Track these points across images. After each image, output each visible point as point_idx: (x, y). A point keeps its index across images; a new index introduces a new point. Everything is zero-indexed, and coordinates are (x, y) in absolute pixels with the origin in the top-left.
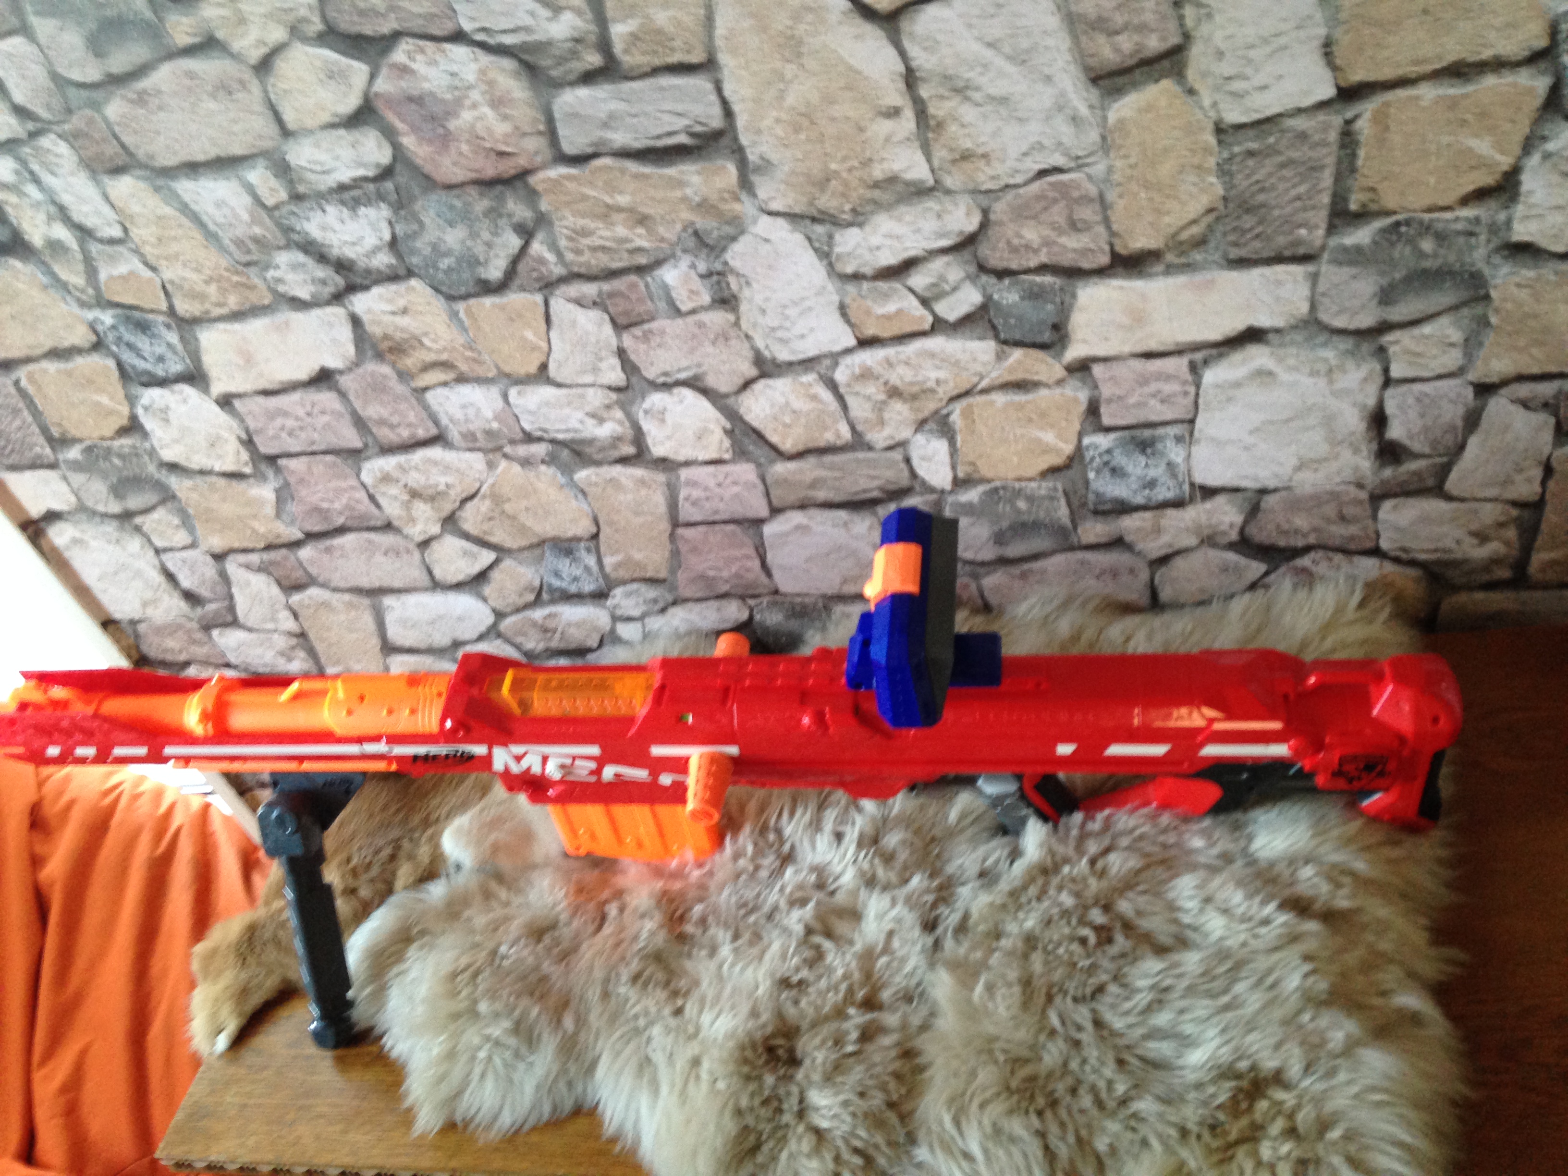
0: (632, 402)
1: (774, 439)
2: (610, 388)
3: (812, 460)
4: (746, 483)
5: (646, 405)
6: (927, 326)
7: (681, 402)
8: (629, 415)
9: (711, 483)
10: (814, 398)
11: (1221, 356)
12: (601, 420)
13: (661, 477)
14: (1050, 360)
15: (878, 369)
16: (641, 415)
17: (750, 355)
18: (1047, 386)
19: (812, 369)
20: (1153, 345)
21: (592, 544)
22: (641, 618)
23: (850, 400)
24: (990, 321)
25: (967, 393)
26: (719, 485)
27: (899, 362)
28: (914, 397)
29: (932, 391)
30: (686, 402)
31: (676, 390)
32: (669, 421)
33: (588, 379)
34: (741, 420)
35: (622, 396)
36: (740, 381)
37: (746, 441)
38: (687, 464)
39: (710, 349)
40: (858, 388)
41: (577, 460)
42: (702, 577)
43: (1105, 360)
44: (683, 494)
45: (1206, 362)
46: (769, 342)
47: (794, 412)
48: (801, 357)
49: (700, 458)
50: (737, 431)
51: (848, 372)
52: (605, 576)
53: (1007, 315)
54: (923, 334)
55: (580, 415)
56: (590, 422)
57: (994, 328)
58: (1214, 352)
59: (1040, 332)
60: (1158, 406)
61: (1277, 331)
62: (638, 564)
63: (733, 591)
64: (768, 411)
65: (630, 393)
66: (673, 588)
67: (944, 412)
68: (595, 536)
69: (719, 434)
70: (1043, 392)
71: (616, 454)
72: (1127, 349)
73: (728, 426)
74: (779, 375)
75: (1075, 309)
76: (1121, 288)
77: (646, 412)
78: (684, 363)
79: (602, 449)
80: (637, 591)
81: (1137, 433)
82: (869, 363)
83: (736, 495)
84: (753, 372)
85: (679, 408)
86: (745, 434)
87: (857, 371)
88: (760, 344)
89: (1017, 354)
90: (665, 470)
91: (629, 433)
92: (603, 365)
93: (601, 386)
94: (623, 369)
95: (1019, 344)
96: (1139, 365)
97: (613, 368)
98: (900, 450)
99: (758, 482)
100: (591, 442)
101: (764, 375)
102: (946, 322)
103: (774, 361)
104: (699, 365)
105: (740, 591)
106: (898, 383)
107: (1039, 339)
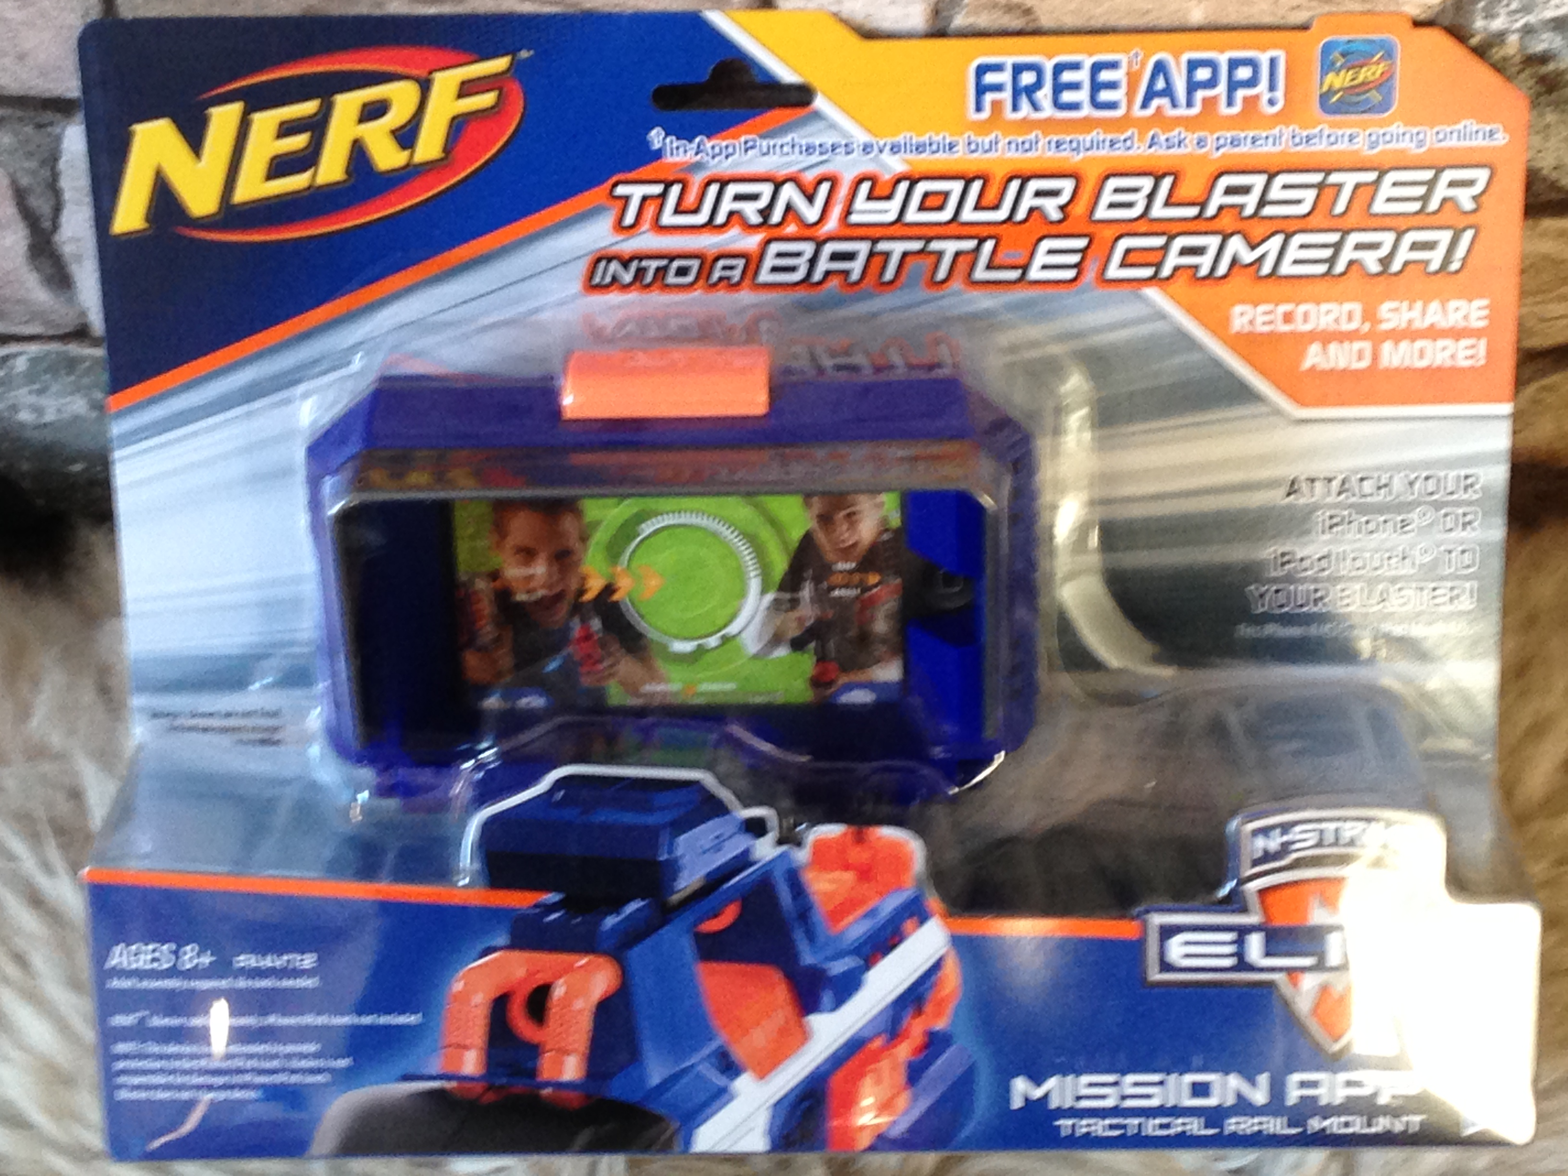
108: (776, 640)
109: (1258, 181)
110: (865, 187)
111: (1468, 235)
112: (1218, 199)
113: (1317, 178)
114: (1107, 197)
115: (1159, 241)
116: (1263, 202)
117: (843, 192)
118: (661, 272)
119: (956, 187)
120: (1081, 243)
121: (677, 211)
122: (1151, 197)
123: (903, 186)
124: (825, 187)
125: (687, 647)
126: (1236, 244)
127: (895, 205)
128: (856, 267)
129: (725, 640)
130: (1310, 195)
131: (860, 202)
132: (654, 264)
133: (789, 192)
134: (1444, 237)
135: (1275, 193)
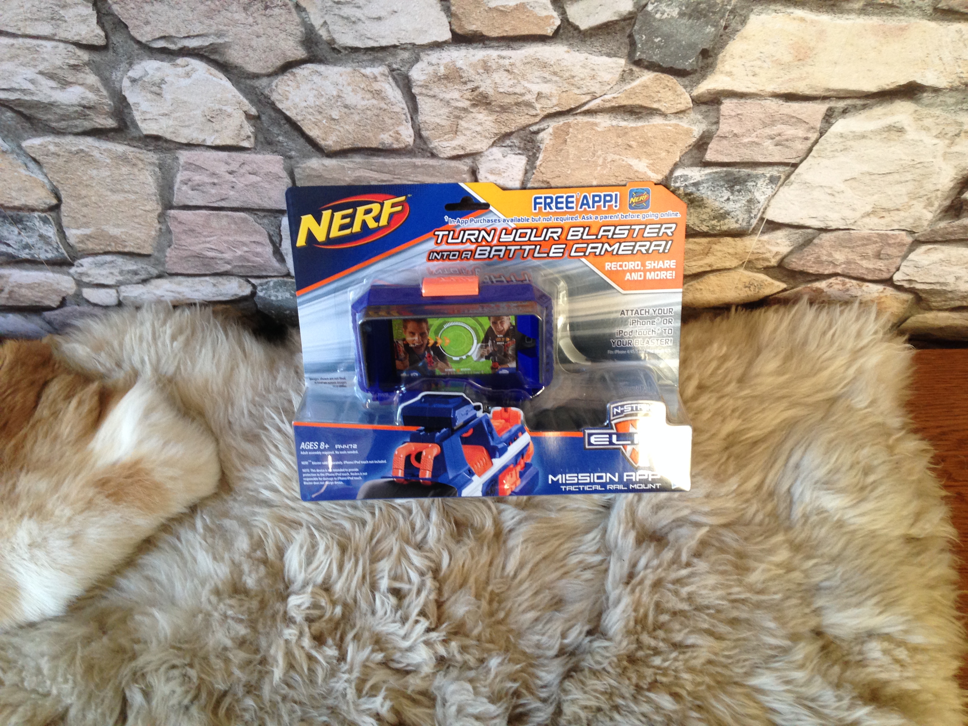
0: (114, 66)
1: (313, 133)
2: (78, 45)
3: (358, 159)
4: (267, 174)
5: (136, 71)
6: (549, 31)
7: (188, 75)
8: (106, 81)
9: (222, 169)
10: (378, 94)
11: (864, 107)
12: (64, 84)
13: (152, 157)
14: (680, 89)
15: (469, 73)
16: (126, 83)
17: (299, 31)
18: (664, 115)
19: (382, 61)
20: (802, 88)
21: (49, 216)
22: (116, 286)
23: (423, 103)
24: (630, 36)
25: (570, 112)
26: (231, 173)
27: (500, 67)
28: (504, 109)
29: (529, 105)
30: (194, 76)
31: (181, 61)
32: (168, 96)
33: (45, 29)
34: (273, 106)
35: (97, 57)
36: (279, 63)
37: (275, 130)
38: (189, 146)
39: (240, 16)
40: (436, 90)
41: (28, 125)
42: (198, 256)
43: (742, 96)
44: (180, 177)
45: (845, 111)
46: (328, 18)
47: (346, 106)
48: (371, 44)
49: (209, 143)
50: (264, 118)
51: (431, 69)
52: (69, 246)
53: (653, 32)
54: (542, 39)
55: (30, 73)
56: (46, 83)
57: (633, 44)
58: (859, 102)
59: (685, 58)
60: (771, 147)
61: (936, 90)
62: (114, 238)
63: (235, 271)
64: (311, 101)
65: (110, 55)
66: (159, 262)
67: (534, 128)
68: (56, 208)
69: (239, 118)
70: (657, 120)
71: (88, 125)
72: (771, 88)
73: (253, 111)
74: (335, 63)
75: (737, 37)
76: (803, 20)
77: (134, 81)
78: (198, 29)
79: (64, 117)
80: (112, 262)
81: (734, 170)
82: (460, 64)
83: (253, 185)
84: (301, 53)
85: (185, 82)
86: (274, 122)
87: (442, 71)
88: (316, 20)
89: (647, 77)
90: (156, 149)
91: (108, 102)
92: (68, 14)
93: (66, 42)
94: (100, 22)
95: (653, 67)
96: (774, 105)
97: (84, 20)
98: (469, 161)
99: (284, 174)
100: (49, 106)
101: (312, 59)
102: (576, 28)
103: (331, 43)
104: (219, 35)
105: (243, 272)
106: (490, 91)
107: (680, 65)
108: (482, 356)
109: (612, 228)
110: (504, 231)
111: (670, 242)
112: (601, 233)
113: (628, 227)
114: (571, 233)
115: (585, 245)
116: (614, 233)
117: (498, 233)
118: (448, 256)
119: (529, 231)
120: (564, 246)
121: (452, 239)
122: (583, 234)
123: (514, 231)
124: (493, 232)
125: (457, 359)
126: (606, 246)
127: (512, 237)
128: (502, 254)
129: (468, 356)
130: (626, 232)
131: (503, 236)
132: (446, 254)
133: (483, 233)
134: (664, 243)
135: (617, 232)
